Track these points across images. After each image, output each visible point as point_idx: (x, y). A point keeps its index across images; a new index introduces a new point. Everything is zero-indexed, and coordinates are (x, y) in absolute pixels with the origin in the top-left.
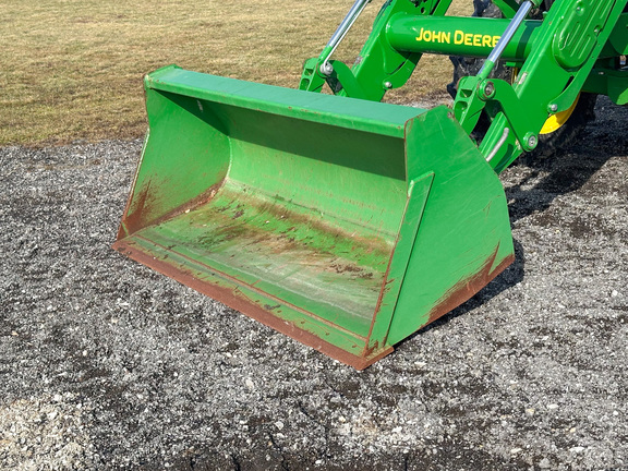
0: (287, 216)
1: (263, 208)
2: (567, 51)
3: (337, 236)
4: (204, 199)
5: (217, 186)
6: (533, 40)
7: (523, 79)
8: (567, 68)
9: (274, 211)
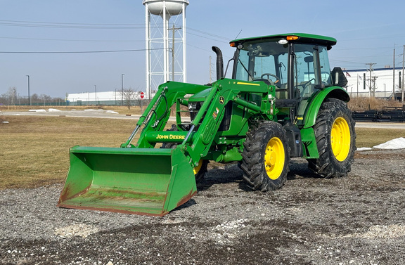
0: (119, 192)
1: (109, 191)
2: (205, 139)
3: (140, 194)
4: (85, 191)
5: (88, 187)
6: (195, 136)
7: (193, 146)
8: (205, 144)
9: (114, 191)
